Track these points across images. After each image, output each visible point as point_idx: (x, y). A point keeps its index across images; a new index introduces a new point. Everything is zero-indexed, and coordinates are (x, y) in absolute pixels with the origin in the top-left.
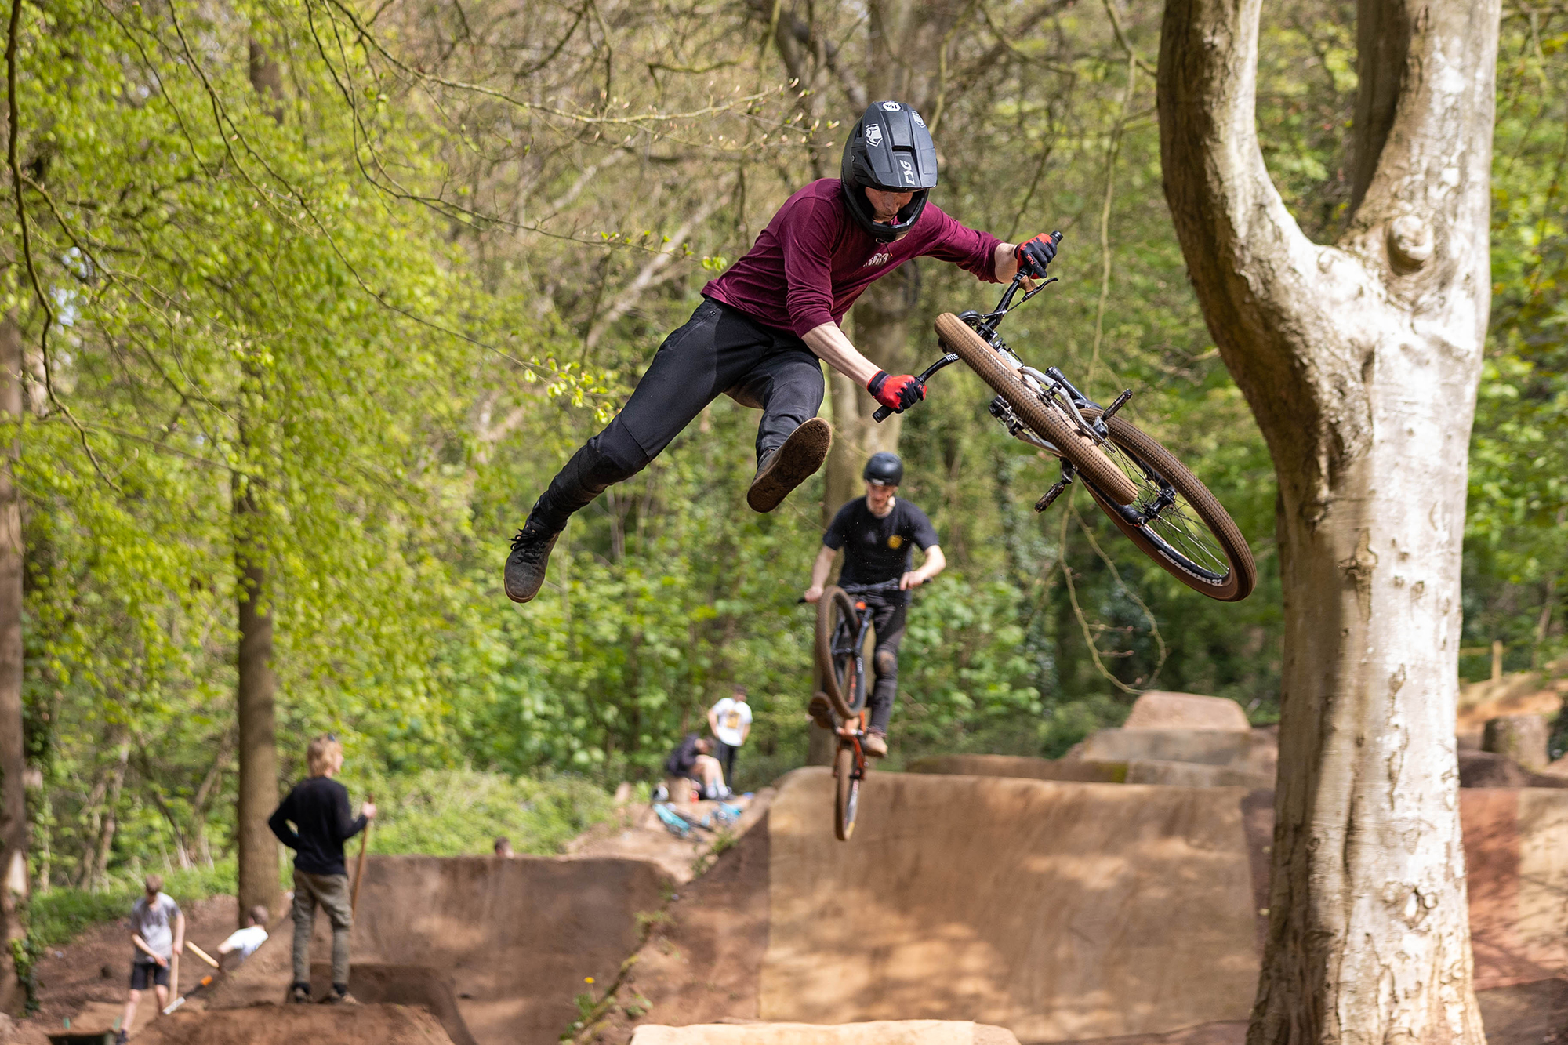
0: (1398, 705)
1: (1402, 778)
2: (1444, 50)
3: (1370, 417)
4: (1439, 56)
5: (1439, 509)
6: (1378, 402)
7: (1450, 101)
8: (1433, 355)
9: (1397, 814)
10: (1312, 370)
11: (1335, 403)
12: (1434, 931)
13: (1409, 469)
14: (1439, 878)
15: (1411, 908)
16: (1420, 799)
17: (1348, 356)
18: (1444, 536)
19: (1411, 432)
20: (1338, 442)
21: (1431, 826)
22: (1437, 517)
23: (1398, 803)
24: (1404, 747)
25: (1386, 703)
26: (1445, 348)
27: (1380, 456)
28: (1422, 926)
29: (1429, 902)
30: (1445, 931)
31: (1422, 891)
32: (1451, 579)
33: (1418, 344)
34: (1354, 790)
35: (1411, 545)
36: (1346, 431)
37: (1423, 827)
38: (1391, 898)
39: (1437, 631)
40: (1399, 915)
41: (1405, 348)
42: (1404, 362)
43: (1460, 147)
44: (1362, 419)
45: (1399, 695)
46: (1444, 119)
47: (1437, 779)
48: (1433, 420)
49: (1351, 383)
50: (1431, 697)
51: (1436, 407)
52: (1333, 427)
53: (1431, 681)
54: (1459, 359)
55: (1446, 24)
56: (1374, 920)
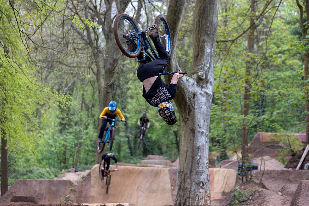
0: (199, 152)
1: (200, 163)
2: (207, 45)
3: (195, 105)
4: (206, 46)
5: (206, 120)
6: (196, 102)
7: (208, 53)
8: (205, 95)
9: (199, 169)
10: (185, 97)
11: (189, 102)
12: (205, 188)
13: (201, 113)
14: (206, 180)
15: (201, 185)
16: (203, 167)
17: (191, 95)
18: (207, 124)
19: (201, 107)
20: (189, 108)
21: (205, 171)
22: (205, 121)
23: (199, 168)
24: (200, 159)
25: (197, 151)
26: (207, 93)
27: (196, 111)
28: (203, 188)
29: (204, 184)
30: (207, 189)
31: (203, 182)
32: (208, 131)
33: (202, 93)
34: (192, 165)
35: (201, 126)
36: (191, 107)
37: (203, 172)
38: (198, 183)
39: (205, 139)
40: (200, 186)
41: (200, 93)
42: (200, 96)
43: (209, 61)
44: (193, 105)
45: (199, 150)
46: (207, 56)
47: (205, 164)
48: (205, 105)
49: (192, 99)
50: (205, 150)
51: (205, 103)
52: (189, 106)
53: (204, 148)
54: (209, 95)
55: (207, 41)
56: (195, 187)
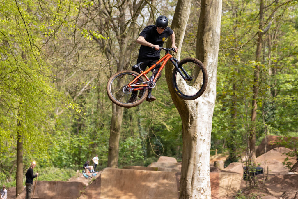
0: (201, 159)
1: (201, 171)
2: (210, 55)
3: (197, 113)
4: (209, 56)
5: (208, 128)
6: (198, 111)
7: (211, 63)
8: (207, 103)
9: (200, 176)
10: (188, 105)
11: (192, 111)
12: (206, 195)
13: (203, 121)
14: (207, 187)
15: (202, 191)
16: (204, 174)
17: (194, 103)
18: (208, 132)
19: (203, 116)
20: (192, 117)
21: (205, 178)
22: (207, 129)
23: (200, 174)
24: (201, 166)
25: (199, 159)
26: (209, 102)
27: (199, 120)
28: (204, 194)
29: (205, 190)
30: (207, 195)
31: (204, 189)
32: (209, 139)
33: (205, 102)
34: (193, 172)
35: (203, 134)
36: (193, 115)
37: (204, 178)
38: (199, 190)
39: (207, 147)
40: (200, 192)
41: (203, 102)
42: (203, 105)
43: (212, 71)
44: (196, 113)
45: (201, 157)
46: (209, 66)
47: (206, 171)
48: (207, 114)
49: (194, 108)
50: (206, 158)
51: (207, 112)
52: (191, 115)
53: (206, 155)
54: (211, 104)
55: (210, 51)
56: (196, 193)
